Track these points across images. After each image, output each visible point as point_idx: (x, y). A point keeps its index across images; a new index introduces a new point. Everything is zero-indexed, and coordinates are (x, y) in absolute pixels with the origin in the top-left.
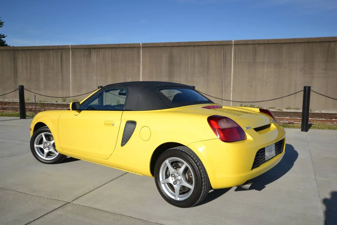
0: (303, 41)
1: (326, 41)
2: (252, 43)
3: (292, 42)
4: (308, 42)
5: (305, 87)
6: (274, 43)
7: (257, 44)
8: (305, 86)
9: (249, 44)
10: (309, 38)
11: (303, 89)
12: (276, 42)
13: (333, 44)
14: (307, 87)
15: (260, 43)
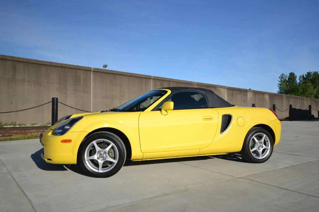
0: (58, 66)
1: (74, 68)
2: (10, 59)
3: (49, 64)
4: (61, 67)
5: (53, 99)
6: (33, 63)
7: (17, 61)
8: (53, 97)
9: (8, 60)
10: (63, 64)
11: (51, 100)
12: (35, 62)
13: (78, 71)
14: (55, 99)
15: (19, 60)
